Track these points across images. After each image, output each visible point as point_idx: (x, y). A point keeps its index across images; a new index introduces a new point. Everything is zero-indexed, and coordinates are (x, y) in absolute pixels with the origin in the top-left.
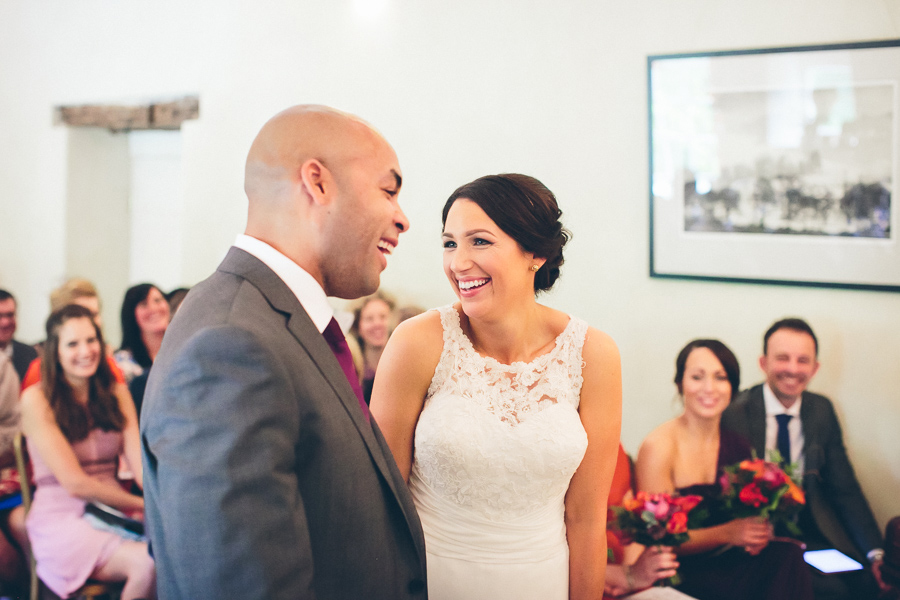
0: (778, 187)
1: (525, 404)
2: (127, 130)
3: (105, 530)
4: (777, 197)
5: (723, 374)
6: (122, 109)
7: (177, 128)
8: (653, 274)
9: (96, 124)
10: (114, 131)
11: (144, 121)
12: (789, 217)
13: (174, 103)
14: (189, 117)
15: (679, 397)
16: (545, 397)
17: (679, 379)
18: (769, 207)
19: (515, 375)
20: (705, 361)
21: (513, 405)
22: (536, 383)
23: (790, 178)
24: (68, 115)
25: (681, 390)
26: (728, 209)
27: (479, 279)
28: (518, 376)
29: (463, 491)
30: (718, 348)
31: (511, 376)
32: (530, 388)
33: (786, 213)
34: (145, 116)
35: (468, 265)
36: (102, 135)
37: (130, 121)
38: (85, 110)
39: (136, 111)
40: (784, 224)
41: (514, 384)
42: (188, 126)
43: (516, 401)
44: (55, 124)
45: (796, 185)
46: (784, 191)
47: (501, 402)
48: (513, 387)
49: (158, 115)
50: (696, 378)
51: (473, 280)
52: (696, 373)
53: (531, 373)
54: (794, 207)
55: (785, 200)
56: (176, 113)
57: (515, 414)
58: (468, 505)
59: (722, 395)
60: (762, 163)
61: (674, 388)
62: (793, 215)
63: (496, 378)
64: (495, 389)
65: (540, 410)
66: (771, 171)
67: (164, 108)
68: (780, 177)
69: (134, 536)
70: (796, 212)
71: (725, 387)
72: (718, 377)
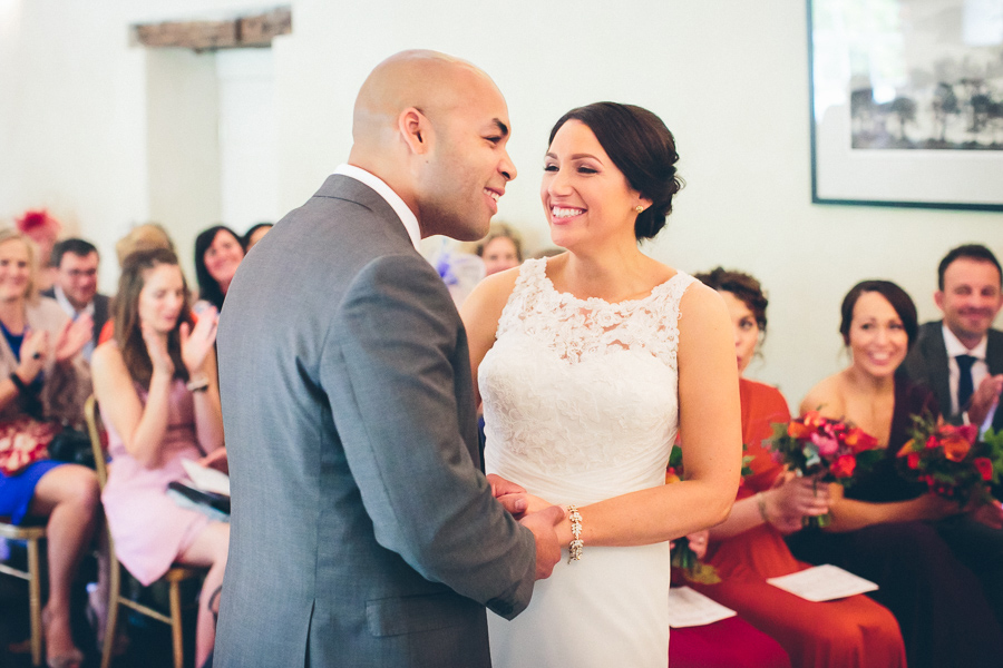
0: (962, 93)
1: (593, 345)
2: (214, 49)
3: (188, 509)
4: (960, 106)
5: (899, 322)
6: (205, 26)
7: (267, 45)
8: (816, 200)
9: (176, 44)
10: (198, 51)
11: (231, 40)
12: (974, 129)
13: (264, 16)
14: (281, 33)
15: (845, 350)
16: (617, 342)
17: (845, 329)
18: (951, 118)
19: (590, 312)
20: (875, 307)
21: (581, 344)
22: (615, 326)
23: (977, 83)
24: (145, 34)
25: (848, 341)
26: (903, 122)
27: (576, 208)
28: (593, 314)
29: (516, 435)
30: (890, 291)
31: (585, 312)
32: (606, 329)
33: (971, 124)
34: (231, 32)
35: (568, 191)
36: (186, 56)
37: (215, 38)
38: (165, 28)
39: (222, 27)
40: (969, 137)
41: (588, 322)
42: (280, 43)
43: (586, 341)
44: (132, 45)
45: (983, 91)
46: (969, 98)
47: (569, 339)
48: (587, 326)
49: (246, 31)
50: (865, 327)
51: (569, 208)
52: (867, 322)
53: (612, 314)
54: (981, 116)
55: (970, 109)
56: (266, 27)
57: (579, 354)
58: (523, 454)
59: (897, 348)
60: (942, 66)
61: (839, 339)
62: (980, 126)
63: (569, 314)
64: (567, 325)
65: (606, 353)
66: (953, 76)
67: (253, 23)
68: (964, 82)
69: (220, 515)
70: (984, 123)
71: (900, 338)
72: (892, 325)
